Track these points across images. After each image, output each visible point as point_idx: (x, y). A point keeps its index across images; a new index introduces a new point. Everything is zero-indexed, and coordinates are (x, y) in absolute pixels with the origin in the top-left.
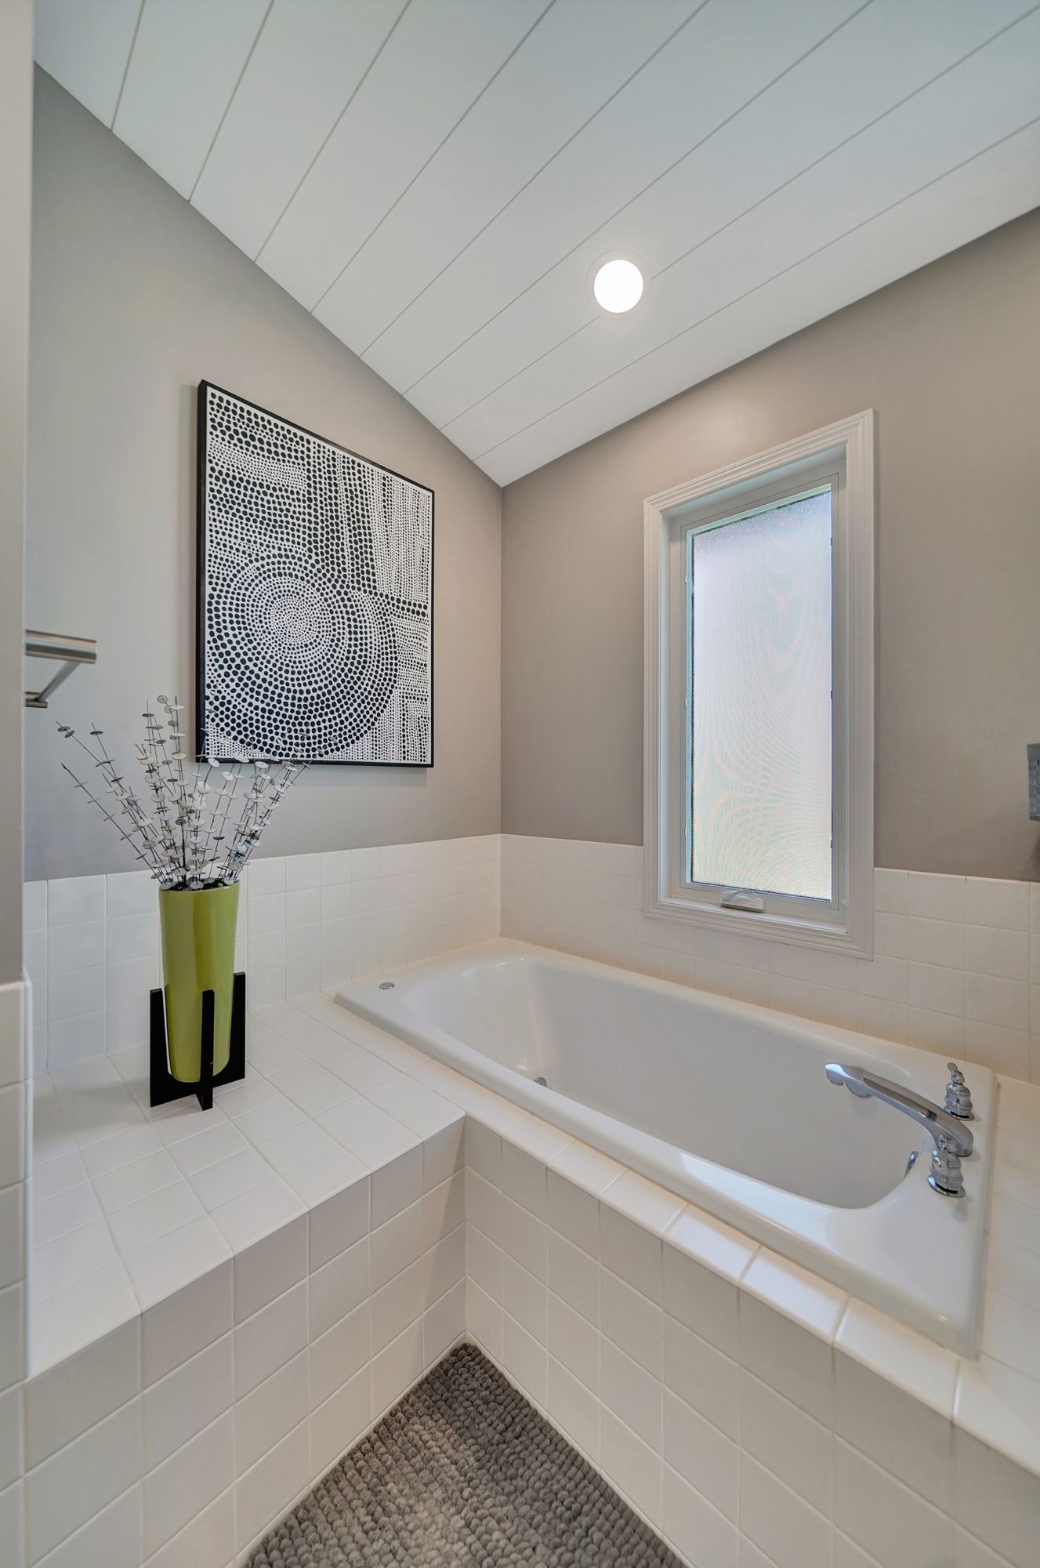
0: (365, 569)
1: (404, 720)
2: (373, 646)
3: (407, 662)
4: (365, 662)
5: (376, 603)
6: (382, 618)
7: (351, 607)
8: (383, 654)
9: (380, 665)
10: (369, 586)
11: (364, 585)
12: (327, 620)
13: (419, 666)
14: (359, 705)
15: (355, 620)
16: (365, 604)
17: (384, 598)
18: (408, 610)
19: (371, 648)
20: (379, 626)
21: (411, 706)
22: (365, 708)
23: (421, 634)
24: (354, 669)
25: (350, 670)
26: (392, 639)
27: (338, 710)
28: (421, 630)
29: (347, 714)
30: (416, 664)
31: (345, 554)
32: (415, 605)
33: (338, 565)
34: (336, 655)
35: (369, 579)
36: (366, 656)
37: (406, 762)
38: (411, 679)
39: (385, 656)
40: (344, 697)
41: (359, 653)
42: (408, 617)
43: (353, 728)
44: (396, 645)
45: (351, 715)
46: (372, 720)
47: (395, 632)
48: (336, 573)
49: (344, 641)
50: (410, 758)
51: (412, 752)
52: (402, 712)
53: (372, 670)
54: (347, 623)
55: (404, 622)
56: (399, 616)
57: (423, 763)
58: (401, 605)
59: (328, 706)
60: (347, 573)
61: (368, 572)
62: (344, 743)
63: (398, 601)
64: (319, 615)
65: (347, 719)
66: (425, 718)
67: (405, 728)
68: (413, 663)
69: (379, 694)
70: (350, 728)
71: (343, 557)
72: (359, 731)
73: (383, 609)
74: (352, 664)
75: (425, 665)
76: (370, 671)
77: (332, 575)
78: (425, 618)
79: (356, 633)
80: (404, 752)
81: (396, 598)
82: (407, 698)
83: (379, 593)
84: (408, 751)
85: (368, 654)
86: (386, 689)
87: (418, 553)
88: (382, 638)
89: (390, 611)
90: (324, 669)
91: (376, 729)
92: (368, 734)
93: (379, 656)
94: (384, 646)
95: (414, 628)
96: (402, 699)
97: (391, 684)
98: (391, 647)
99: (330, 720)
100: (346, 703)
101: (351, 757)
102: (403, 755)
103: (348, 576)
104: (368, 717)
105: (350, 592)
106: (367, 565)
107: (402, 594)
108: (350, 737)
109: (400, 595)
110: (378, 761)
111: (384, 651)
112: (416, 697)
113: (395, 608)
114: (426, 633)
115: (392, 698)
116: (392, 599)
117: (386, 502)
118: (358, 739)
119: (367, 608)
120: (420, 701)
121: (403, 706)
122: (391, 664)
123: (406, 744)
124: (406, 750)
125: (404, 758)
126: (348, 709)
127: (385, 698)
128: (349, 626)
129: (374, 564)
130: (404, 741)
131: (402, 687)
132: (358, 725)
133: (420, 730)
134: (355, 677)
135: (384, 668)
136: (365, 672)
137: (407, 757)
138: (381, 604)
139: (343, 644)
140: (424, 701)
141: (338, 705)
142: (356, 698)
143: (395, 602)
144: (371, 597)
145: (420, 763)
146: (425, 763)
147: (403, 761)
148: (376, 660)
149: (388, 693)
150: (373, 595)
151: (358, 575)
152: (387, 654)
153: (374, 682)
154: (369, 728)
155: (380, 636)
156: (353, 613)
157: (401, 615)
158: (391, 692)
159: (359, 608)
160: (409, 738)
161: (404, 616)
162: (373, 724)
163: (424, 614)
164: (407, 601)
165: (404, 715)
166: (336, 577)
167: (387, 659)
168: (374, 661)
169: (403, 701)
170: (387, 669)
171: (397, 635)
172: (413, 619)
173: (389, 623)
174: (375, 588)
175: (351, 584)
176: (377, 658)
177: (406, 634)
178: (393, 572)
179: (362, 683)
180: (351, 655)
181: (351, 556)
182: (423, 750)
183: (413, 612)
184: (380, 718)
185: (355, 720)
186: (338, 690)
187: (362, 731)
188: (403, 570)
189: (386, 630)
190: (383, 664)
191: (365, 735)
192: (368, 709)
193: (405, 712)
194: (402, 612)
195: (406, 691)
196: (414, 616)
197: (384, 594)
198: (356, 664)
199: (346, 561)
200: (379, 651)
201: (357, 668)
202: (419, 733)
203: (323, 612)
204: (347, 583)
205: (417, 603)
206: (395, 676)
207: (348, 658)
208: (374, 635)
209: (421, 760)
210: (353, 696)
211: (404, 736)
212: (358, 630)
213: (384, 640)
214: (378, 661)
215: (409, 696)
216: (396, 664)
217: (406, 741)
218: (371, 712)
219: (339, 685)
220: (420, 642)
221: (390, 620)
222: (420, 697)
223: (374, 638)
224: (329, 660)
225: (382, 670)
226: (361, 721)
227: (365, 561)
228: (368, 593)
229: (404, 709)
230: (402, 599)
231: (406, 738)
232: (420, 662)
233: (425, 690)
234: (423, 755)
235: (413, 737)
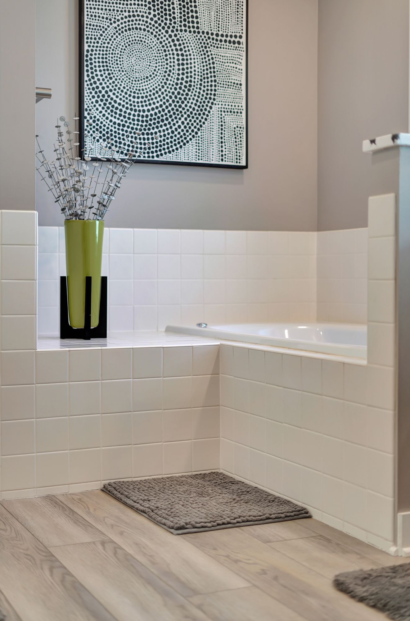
0: (190, 14)
1: (222, 129)
2: (197, 73)
3: (225, 83)
4: (190, 86)
5: (199, 39)
6: (203, 51)
7: (180, 45)
8: (204, 78)
9: (202, 87)
10: (193, 27)
11: (189, 27)
12: (162, 57)
13: (235, 85)
14: (186, 119)
15: (182, 55)
16: (190, 41)
17: (205, 34)
18: (226, 41)
19: (195, 74)
20: (201, 57)
21: (228, 119)
22: (190, 121)
23: (237, 59)
24: (181, 92)
25: (179, 93)
26: (212, 66)
27: (169, 123)
28: (237, 56)
29: (176, 126)
30: (232, 84)
31: (175, 6)
32: (231, 36)
33: (170, 15)
34: (168, 82)
35: (193, 22)
36: (191, 81)
37: (224, 163)
38: (228, 97)
39: (206, 80)
40: (174, 114)
41: (185, 79)
42: (225, 47)
43: (181, 137)
44: (216, 70)
45: (179, 127)
46: (196, 130)
47: (214, 61)
48: (168, 22)
49: (174, 72)
50: (226, 160)
51: (229, 155)
52: (220, 124)
53: (196, 91)
54: (176, 57)
55: (222, 52)
56: (217, 47)
57: (238, 164)
58: (219, 38)
59: (162, 121)
60: (176, 20)
61: (192, 17)
62: (174, 148)
63: (217, 35)
64: (156, 55)
65: (176, 129)
66: (240, 128)
67: (223, 136)
68: (230, 84)
69: (201, 110)
70: (178, 136)
71: (174, 8)
72: (185, 138)
73: (204, 43)
74: (180, 88)
75: (241, 85)
76: (194, 93)
77: (166, 24)
78: (241, 46)
79: (183, 64)
80: (222, 156)
81: (215, 33)
82: (224, 112)
83: (201, 31)
84: (225, 155)
85: (193, 79)
86: (207, 106)
88: (204, 66)
89: (210, 44)
90: (160, 93)
91: (199, 137)
92: (192, 141)
93: (201, 80)
94: (206, 72)
95: (231, 55)
96: (220, 113)
97: (211, 101)
98: (211, 72)
99: (164, 131)
100: (176, 118)
101: (179, 158)
102: (221, 158)
103: (177, 23)
104: (192, 128)
105: (179, 34)
106: (192, 11)
107: (220, 29)
108: (179, 143)
109: (219, 31)
110: (200, 162)
111: (206, 76)
112: (232, 110)
113: (215, 41)
114: (241, 57)
115: (211, 113)
116: (212, 34)
118: (184, 144)
119: (191, 44)
120: (236, 114)
121: (221, 118)
122: (211, 86)
123: (223, 149)
124: (224, 153)
125: (222, 160)
126: (177, 122)
127: (206, 113)
128: (178, 60)
129: (197, 9)
130: (222, 147)
131: (220, 103)
132: (184, 134)
133: (236, 138)
134: (183, 97)
135: (205, 89)
136: (190, 93)
137: (224, 159)
138: (203, 40)
139: (173, 73)
140: (239, 114)
141: (170, 120)
142: (183, 113)
143: (214, 36)
144: (195, 35)
145: (236, 164)
146: (241, 164)
147: (221, 163)
148: (199, 84)
149: (208, 109)
150: (196, 34)
151: (185, 20)
152: (208, 78)
153: (197, 101)
154: (193, 136)
155: (202, 65)
156: (181, 50)
157: (219, 46)
158: (211, 108)
159: (186, 45)
160: (226, 144)
161: (222, 47)
162: (196, 133)
163: (239, 43)
164: (225, 34)
165: (222, 125)
166: (168, 25)
167: (208, 82)
168: (197, 85)
169: (221, 115)
170: (208, 90)
171: (216, 62)
172: (230, 48)
173: (209, 53)
174: (198, 28)
175: (179, 28)
176: (200, 82)
177: (224, 61)
178: (212, 13)
179: (188, 102)
180: (179, 82)
181: (179, 7)
182: (238, 154)
183: (230, 42)
184: (202, 128)
185: (183, 131)
186: (170, 108)
187: (188, 139)
188: (221, 10)
189: (207, 59)
190: (204, 87)
191: (190, 142)
192: (193, 122)
193: (223, 123)
194: (220, 43)
195: (223, 106)
196: (230, 45)
197: (205, 31)
198: (183, 88)
199: (176, 11)
200: (201, 76)
201: (184, 91)
202: (235, 140)
203: (158, 52)
204: (176, 28)
205: (233, 34)
206: (215, 95)
207: (177, 84)
208: (197, 64)
209: (237, 162)
210: (181, 112)
211: (222, 142)
212: (185, 62)
213: (205, 68)
214: (201, 84)
215: (226, 110)
216: (215, 86)
217: (224, 147)
218: (195, 124)
219: (170, 105)
220: (235, 66)
221: (210, 51)
222: (236, 111)
223: (197, 66)
224: (163, 87)
225: (204, 91)
226: (187, 131)
227: (190, 9)
228: (192, 33)
229: (222, 121)
230: (220, 33)
231: (223, 144)
232: (236, 82)
233: (240, 105)
234: (238, 159)
235: (230, 143)
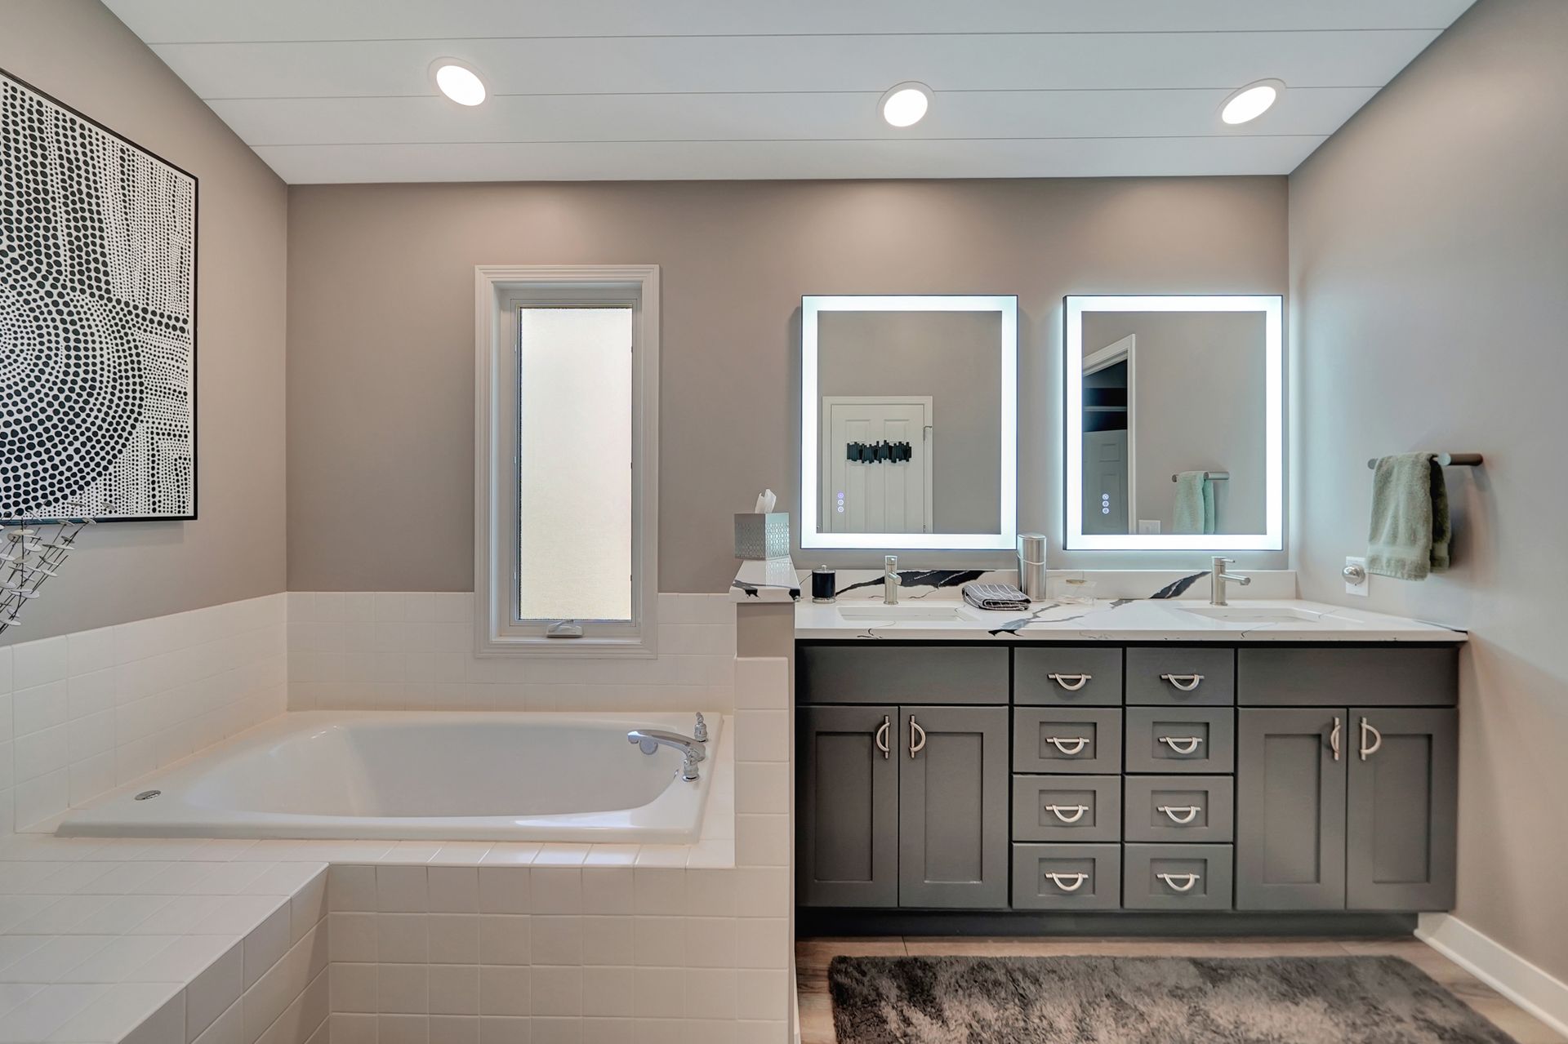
0: (92, 265)
1: (153, 462)
2: (105, 367)
3: (159, 389)
4: (93, 387)
5: (111, 311)
6: (119, 331)
7: (70, 314)
8: (121, 377)
9: (117, 392)
10: (99, 288)
11: (90, 287)
12: (29, 330)
13: (176, 394)
14: (83, 444)
15: (76, 332)
16: (93, 311)
17: (122, 305)
18: (160, 323)
19: (102, 369)
20: (114, 342)
21: (164, 445)
22: (93, 447)
23: (178, 354)
24: (74, 396)
25: (68, 398)
26: (135, 359)
27: (47, 451)
28: (179, 350)
29: (64, 456)
30: (172, 392)
31: (60, 242)
32: (169, 317)
33: (48, 256)
34: (44, 377)
35: (98, 280)
36: (94, 380)
37: (157, 514)
38: (161, 411)
39: (124, 381)
40: (58, 434)
41: (82, 375)
42: (159, 331)
43: (74, 475)
44: (142, 366)
45: (70, 458)
46: (104, 463)
47: (139, 351)
48: (44, 268)
49: (58, 359)
50: (162, 509)
51: (166, 502)
52: (151, 453)
53: (104, 398)
54: (63, 335)
55: (153, 339)
56: (145, 331)
57: (182, 514)
58: (149, 316)
59: (31, 446)
60: (63, 268)
61: (97, 270)
62: (59, 495)
63: (145, 311)
64: (14, 322)
65: (63, 463)
66: (185, 459)
67: (155, 472)
68: (167, 391)
69: (115, 430)
70: (68, 474)
71: (56, 246)
72: (83, 478)
73: (121, 320)
74: (72, 390)
75: (185, 394)
76: (101, 400)
77: (38, 270)
78: (185, 335)
79: (77, 349)
80: (154, 503)
81: (141, 306)
82: (158, 434)
83: (114, 299)
84: (160, 502)
85: (97, 377)
86: (126, 423)
87: (175, 253)
88: (119, 357)
89: (131, 323)
90: (25, 395)
91: (110, 474)
92: (98, 481)
93: (115, 380)
94: (123, 367)
95: (169, 347)
96: (150, 436)
97: (133, 416)
98: (133, 369)
99: (34, 465)
100: (62, 442)
102: (152, 507)
103: (64, 273)
104: (97, 459)
105: (68, 294)
106: (96, 261)
107: (150, 302)
108: (69, 486)
109: (148, 304)
110: (114, 515)
111: (123, 374)
112: (172, 433)
113: (140, 320)
114: (186, 353)
115: (134, 435)
116: (136, 307)
117: (126, 180)
118: (81, 488)
119: (95, 317)
120: (177, 438)
121: (152, 444)
122: (134, 391)
123: (156, 492)
124: (157, 499)
125: (154, 510)
126: (65, 449)
127: (125, 434)
128: (67, 340)
129: (107, 260)
130: (154, 489)
131: (151, 420)
132: (81, 471)
133: (177, 475)
134: (77, 407)
135: (123, 395)
136: (92, 400)
137: (158, 509)
138: (117, 313)
139: (56, 362)
140: (183, 438)
141: (48, 445)
142: (78, 434)
143: (139, 311)
144: (102, 302)
145: (177, 515)
146: (185, 515)
147: (152, 515)
148: (110, 385)
149: (128, 428)
150: (105, 301)
151: (81, 273)
152: (127, 378)
153: (107, 414)
154: (100, 474)
155: (116, 355)
156: (73, 323)
157: (149, 329)
158: (133, 427)
159: (83, 316)
160: (161, 484)
161: (154, 331)
162: (106, 468)
163: (182, 330)
164: (158, 312)
165: (153, 456)
166: (44, 272)
167: (128, 384)
168: (107, 387)
169: (152, 439)
170: (127, 397)
171: (142, 354)
172: (167, 335)
173: (130, 338)
174: (108, 291)
175: (69, 284)
176: (112, 383)
177: (157, 354)
178: (136, 274)
179: (88, 416)
180: (69, 378)
181: (68, 247)
182: (182, 499)
183: (167, 326)
184: (117, 460)
185: (77, 464)
186: (48, 424)
187: (88, 478)
188: (151, 272)
189: (126, 347)
190: (121, 391)
191: (93, 484)
192: (98, 449)
193: (155, 452)
194: (150, 325)
195: (156, 425)
196: (168, 331)
197: (123, 300)
198: (78, 390)
199: (61, 251)
200: (115, 373)
201: (79, 395)
202: (176, 478)
203: (21, 319)
204: (62, 282)
205: (173, 315)
206: (140, 406)
207: (64, 382)
208: (106, 352)
209: (179, 512)
210: (73, 432)
211: (153, 482)
212: (82, 345)
213: (123, 360)
214: (114, 387)
215: (161, 432)
216: (141, 392)
217: (157, 489)
218: (103, 453)
219: (49, 418)
220: (176, 364)
221: (132, 334)
222: (177, 433)
223: (106, 356)
224: (32, 384)
225: (120, 399)
226: (87, 465)
227: (93, 256)
228: (97, 298)
229: (153, 449)
230: (150, 309)
231: (156, 485)
232: (178, 389)
233: (185, 425)
234: (182, 505)
235: (167, 482)
